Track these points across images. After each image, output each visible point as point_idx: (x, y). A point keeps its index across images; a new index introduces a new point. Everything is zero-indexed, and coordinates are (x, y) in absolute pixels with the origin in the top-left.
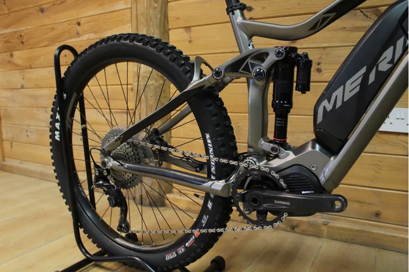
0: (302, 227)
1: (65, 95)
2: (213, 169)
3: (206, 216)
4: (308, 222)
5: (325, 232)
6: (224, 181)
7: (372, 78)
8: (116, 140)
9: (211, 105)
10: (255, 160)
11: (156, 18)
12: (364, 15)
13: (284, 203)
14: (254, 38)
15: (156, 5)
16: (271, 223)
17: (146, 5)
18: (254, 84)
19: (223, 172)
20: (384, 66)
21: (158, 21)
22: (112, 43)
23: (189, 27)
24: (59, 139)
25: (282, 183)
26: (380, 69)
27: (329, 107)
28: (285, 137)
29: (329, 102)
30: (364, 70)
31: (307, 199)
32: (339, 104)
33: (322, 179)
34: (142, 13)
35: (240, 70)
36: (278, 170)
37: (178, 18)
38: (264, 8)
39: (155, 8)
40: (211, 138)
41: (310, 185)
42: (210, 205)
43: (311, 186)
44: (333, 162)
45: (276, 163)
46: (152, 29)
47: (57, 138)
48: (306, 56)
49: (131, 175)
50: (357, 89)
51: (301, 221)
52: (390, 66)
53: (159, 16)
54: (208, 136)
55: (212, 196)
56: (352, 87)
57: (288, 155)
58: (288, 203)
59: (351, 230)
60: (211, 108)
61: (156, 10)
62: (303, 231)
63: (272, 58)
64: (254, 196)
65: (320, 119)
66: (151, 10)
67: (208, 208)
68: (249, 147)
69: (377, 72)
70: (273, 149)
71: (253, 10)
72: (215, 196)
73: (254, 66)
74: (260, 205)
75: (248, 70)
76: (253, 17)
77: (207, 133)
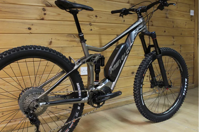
2: (80, 95)
3: (78, 113)
6: (87, 97)
8: (46, 93)
12: (74, 36)
14: (89, 51)
16: (102, 105)
20: (122, 59)
25: (104, 92)
27: (113, 70)
30: (119, 60)
32: (115, 69)
33: (112, 89)
35: (90, 61)
36: (101, 89)
38: (36, 29)
43: (109, 91)
44: (114, 83)
45: (99, 87)
48: (103, 56)
57: (102, 84)
58: (109, 97)
63: (97, 57)
64: (99, 98)
65: (111, 73)
67: (78, 109)
71: (31, 29)
72: (81, 104)
73: (93, 60)
74: (101, 100)
75: (92, 61)
76: (32, 32)
77: (78, 83)
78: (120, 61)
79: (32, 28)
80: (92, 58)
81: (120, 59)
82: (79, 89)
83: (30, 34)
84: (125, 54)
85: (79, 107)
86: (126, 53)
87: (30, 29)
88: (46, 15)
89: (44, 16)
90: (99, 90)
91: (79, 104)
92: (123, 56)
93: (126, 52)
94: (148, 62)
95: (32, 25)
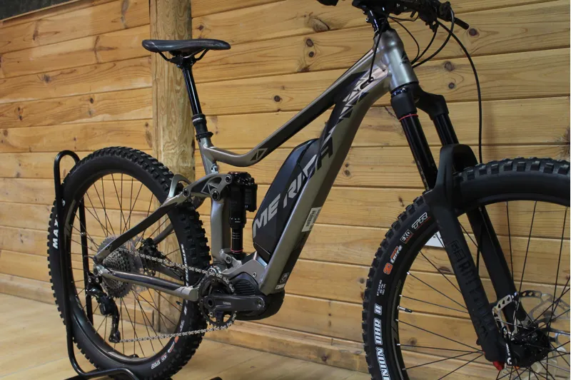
0: (334, 358)
1: (64, 202)
2: (187, 277)
3: (183, 321)
4: (340, 351)
5: (358, 364)
6: (193, 286)
7: (285, 204)
8: (106, 249)
9: (184, 219)
11: (179, 103)
12: (389, 113)
15: (178, 88)
16: (226, 324)
17: (166, 88)
20: (292, 195)
21: (181, 106)
22: (107, 156)
23: (216, 115)
24: (56, 247)
25: (231, 287)
26: (290, 196)
27: (260, 225)
28: (242, 249)
29: (260, 221)
30: (279, 197)
32: (265, 223)
34: (162, 97)
36: (230, 277)
37: (204, 104)
38: (292, 99)
39: (177, 91)
40: (185, 249)
42: (186, 311)
45: (229, 271)
46: (173, 116)
47: (55, 245)
49: (122, 284)
50: (276, 211)
51: (332, 350)
52: (295, 194)
53: (182, 101)
54: (182, 247)
55: (186, 301)
56: (272, 209)
58: (230, 304)
60: (185, 222)
61: (180, 93)
62: (335, 362)
63: (223, 183)
64: (209, 299)
65: (255, 234)
66: (172, 93)
67: (184, 313)
69: (288, 198)
70: (227, 259)
71: (281, 101)
76: (282, 108)
77: (182, 244)
78: (281, 201)
79: (281, 97)
83: (280, 112)
84: (300, 177)
87: (277, 99)
88: (314, 58)
89: (310, 59)
92: (293, 185)
93: (305, 170)
95: (283, 88)
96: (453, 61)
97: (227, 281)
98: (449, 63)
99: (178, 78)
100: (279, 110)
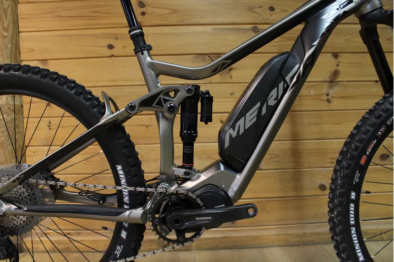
2: (126, 199)
3: (120, 246)
5: (194, 245)
6: (142, 208)
7: (264, 111)
8: (14, 181)
9: (121, 138)
10: (167, 185)
11: (6, 47)
12: (211, 59)
13: (206, 218)
14: (161, 76)
15: (6, 34)
16: (190, 239)
18: (164, 117)
19: (137, 200)
20: (272, 102)
21: (9, 51)
25: (199, 202)
26: (269, 104)
27: (234, 134)
29: (234, 130)
30: (258, 105)
31: (225, 212)
32: (242, 131)
33: (231, 193)
35: (154, 105)
37: (32, 50)
38: (124, 47)
39: (6, 37)
40: (123, 169)
41: (220, 200)
42: (124, 234)
43: (222, 200)
44: (239, 178)
45: (189, 185)
48: (208, 93)
49: (25, 219)
50: (255, 119)
52: (276, 101)
53: (9, 46)
54: (119, 168)
55: (126, 225)
56: (250, 118)
57: (199, 177)
58: (210, 218)
59: (215, 238)
60: (122, 141)
61: (7, 39)
63: (182, 94)
64: (176, 218)
65: (227, 144)
67: (122, 238)
68: (161, 174)
69: (268, 106)
70: (186, 174)
71: (114, 48)
72: (130, 224)
73: (166, 101)
74: (183, 224)
75: (160, 104)
76: (115, 54)
77: (118, 164)
78: (260, 109)
79: (114, 45)
80: (161, 96)
81: (264, 100)
82: (123, 181)
83: (112, 58)
84: (281, 85)
85: (125, 233)
86: (285, 82)
87: (111, 47)
88: (146, 16)
89: (142, 17)
90: (182, 194)
91: (124, 223)
92: (274, 93)
93: (288, 78)
94: (384, 114)
95: (117, 38)
96: (259, 26)
97: (194, 196)
98: (256, 27)
99: (6, 25)
100: (112, 56)
